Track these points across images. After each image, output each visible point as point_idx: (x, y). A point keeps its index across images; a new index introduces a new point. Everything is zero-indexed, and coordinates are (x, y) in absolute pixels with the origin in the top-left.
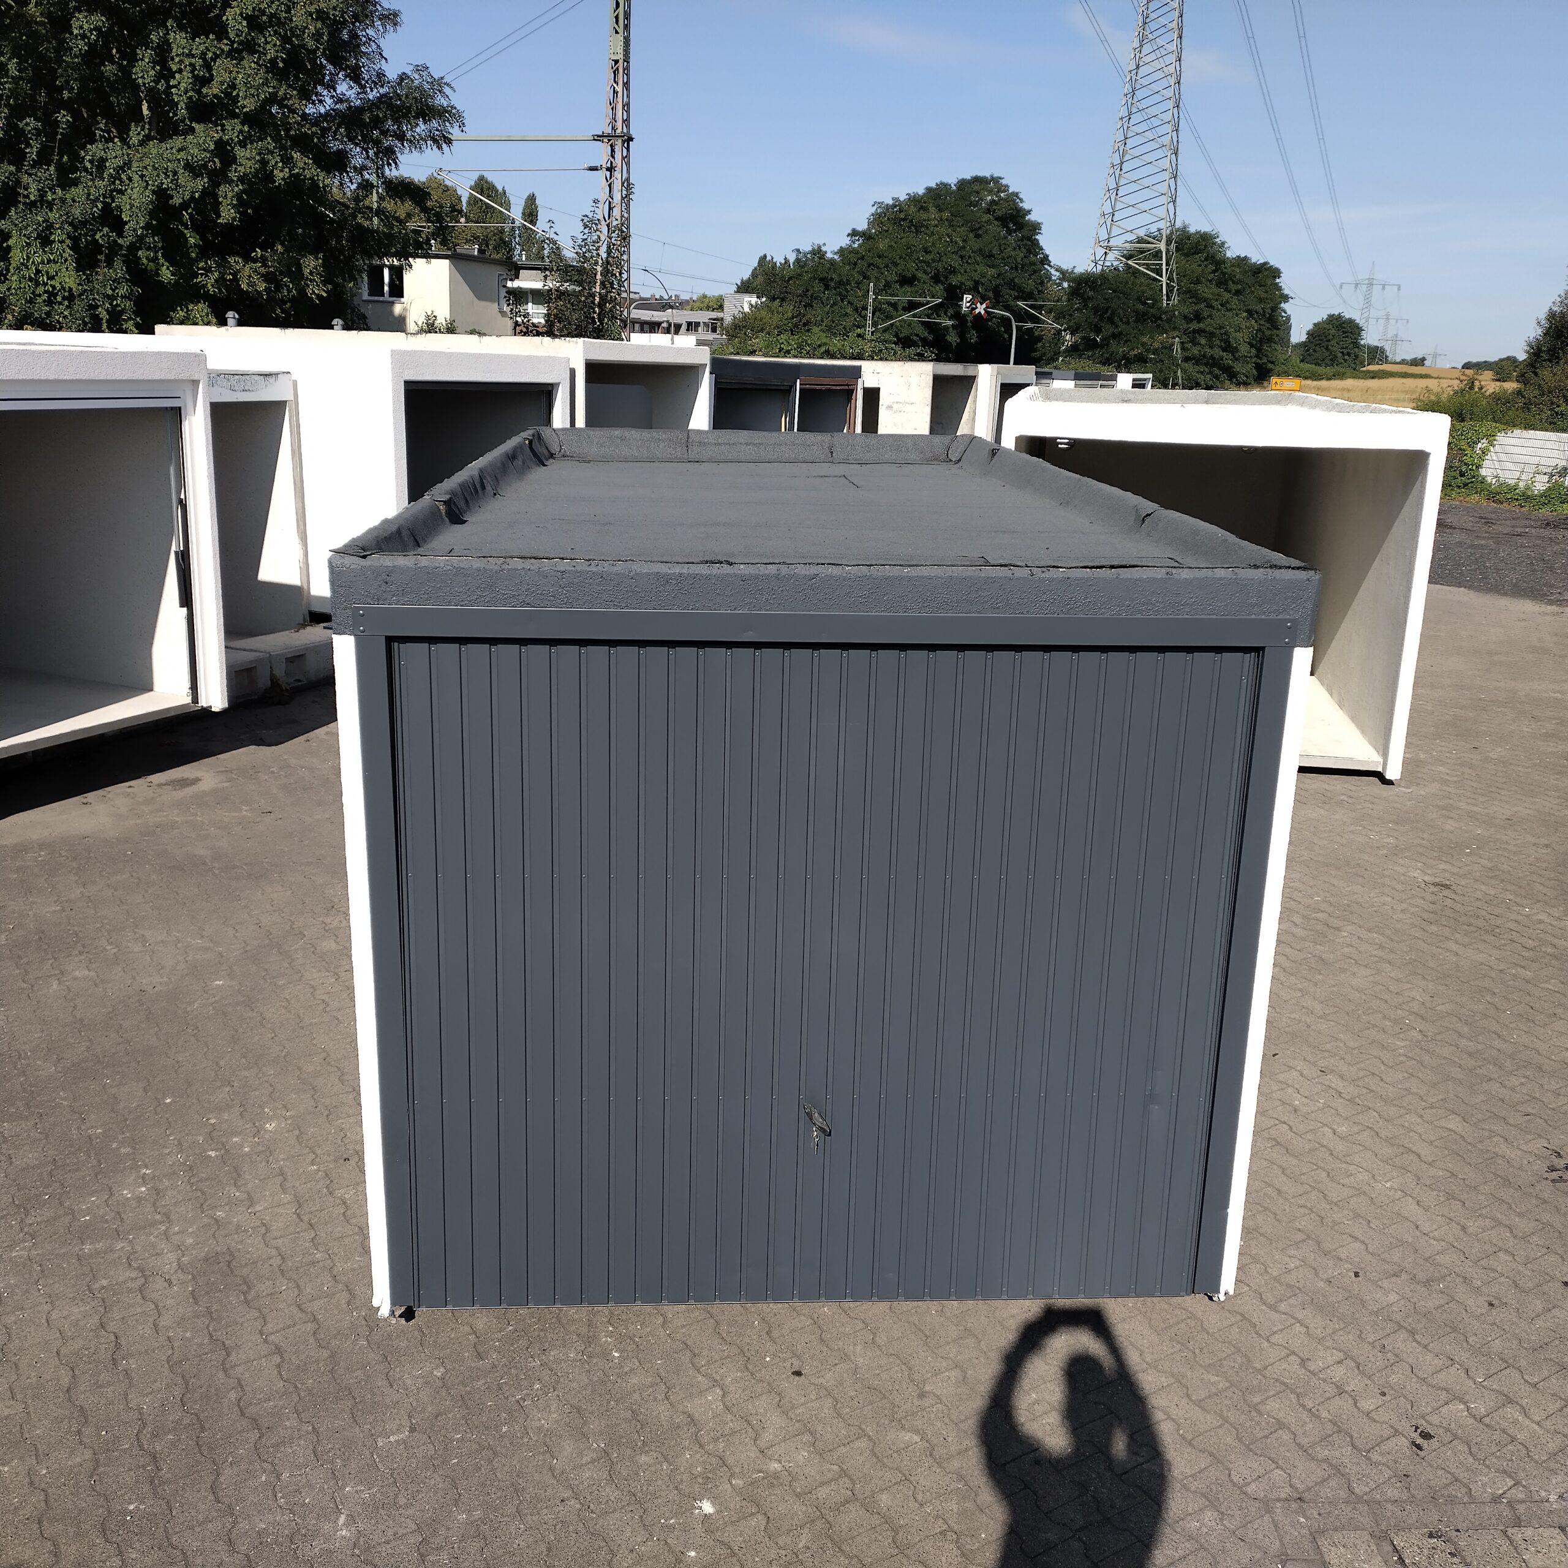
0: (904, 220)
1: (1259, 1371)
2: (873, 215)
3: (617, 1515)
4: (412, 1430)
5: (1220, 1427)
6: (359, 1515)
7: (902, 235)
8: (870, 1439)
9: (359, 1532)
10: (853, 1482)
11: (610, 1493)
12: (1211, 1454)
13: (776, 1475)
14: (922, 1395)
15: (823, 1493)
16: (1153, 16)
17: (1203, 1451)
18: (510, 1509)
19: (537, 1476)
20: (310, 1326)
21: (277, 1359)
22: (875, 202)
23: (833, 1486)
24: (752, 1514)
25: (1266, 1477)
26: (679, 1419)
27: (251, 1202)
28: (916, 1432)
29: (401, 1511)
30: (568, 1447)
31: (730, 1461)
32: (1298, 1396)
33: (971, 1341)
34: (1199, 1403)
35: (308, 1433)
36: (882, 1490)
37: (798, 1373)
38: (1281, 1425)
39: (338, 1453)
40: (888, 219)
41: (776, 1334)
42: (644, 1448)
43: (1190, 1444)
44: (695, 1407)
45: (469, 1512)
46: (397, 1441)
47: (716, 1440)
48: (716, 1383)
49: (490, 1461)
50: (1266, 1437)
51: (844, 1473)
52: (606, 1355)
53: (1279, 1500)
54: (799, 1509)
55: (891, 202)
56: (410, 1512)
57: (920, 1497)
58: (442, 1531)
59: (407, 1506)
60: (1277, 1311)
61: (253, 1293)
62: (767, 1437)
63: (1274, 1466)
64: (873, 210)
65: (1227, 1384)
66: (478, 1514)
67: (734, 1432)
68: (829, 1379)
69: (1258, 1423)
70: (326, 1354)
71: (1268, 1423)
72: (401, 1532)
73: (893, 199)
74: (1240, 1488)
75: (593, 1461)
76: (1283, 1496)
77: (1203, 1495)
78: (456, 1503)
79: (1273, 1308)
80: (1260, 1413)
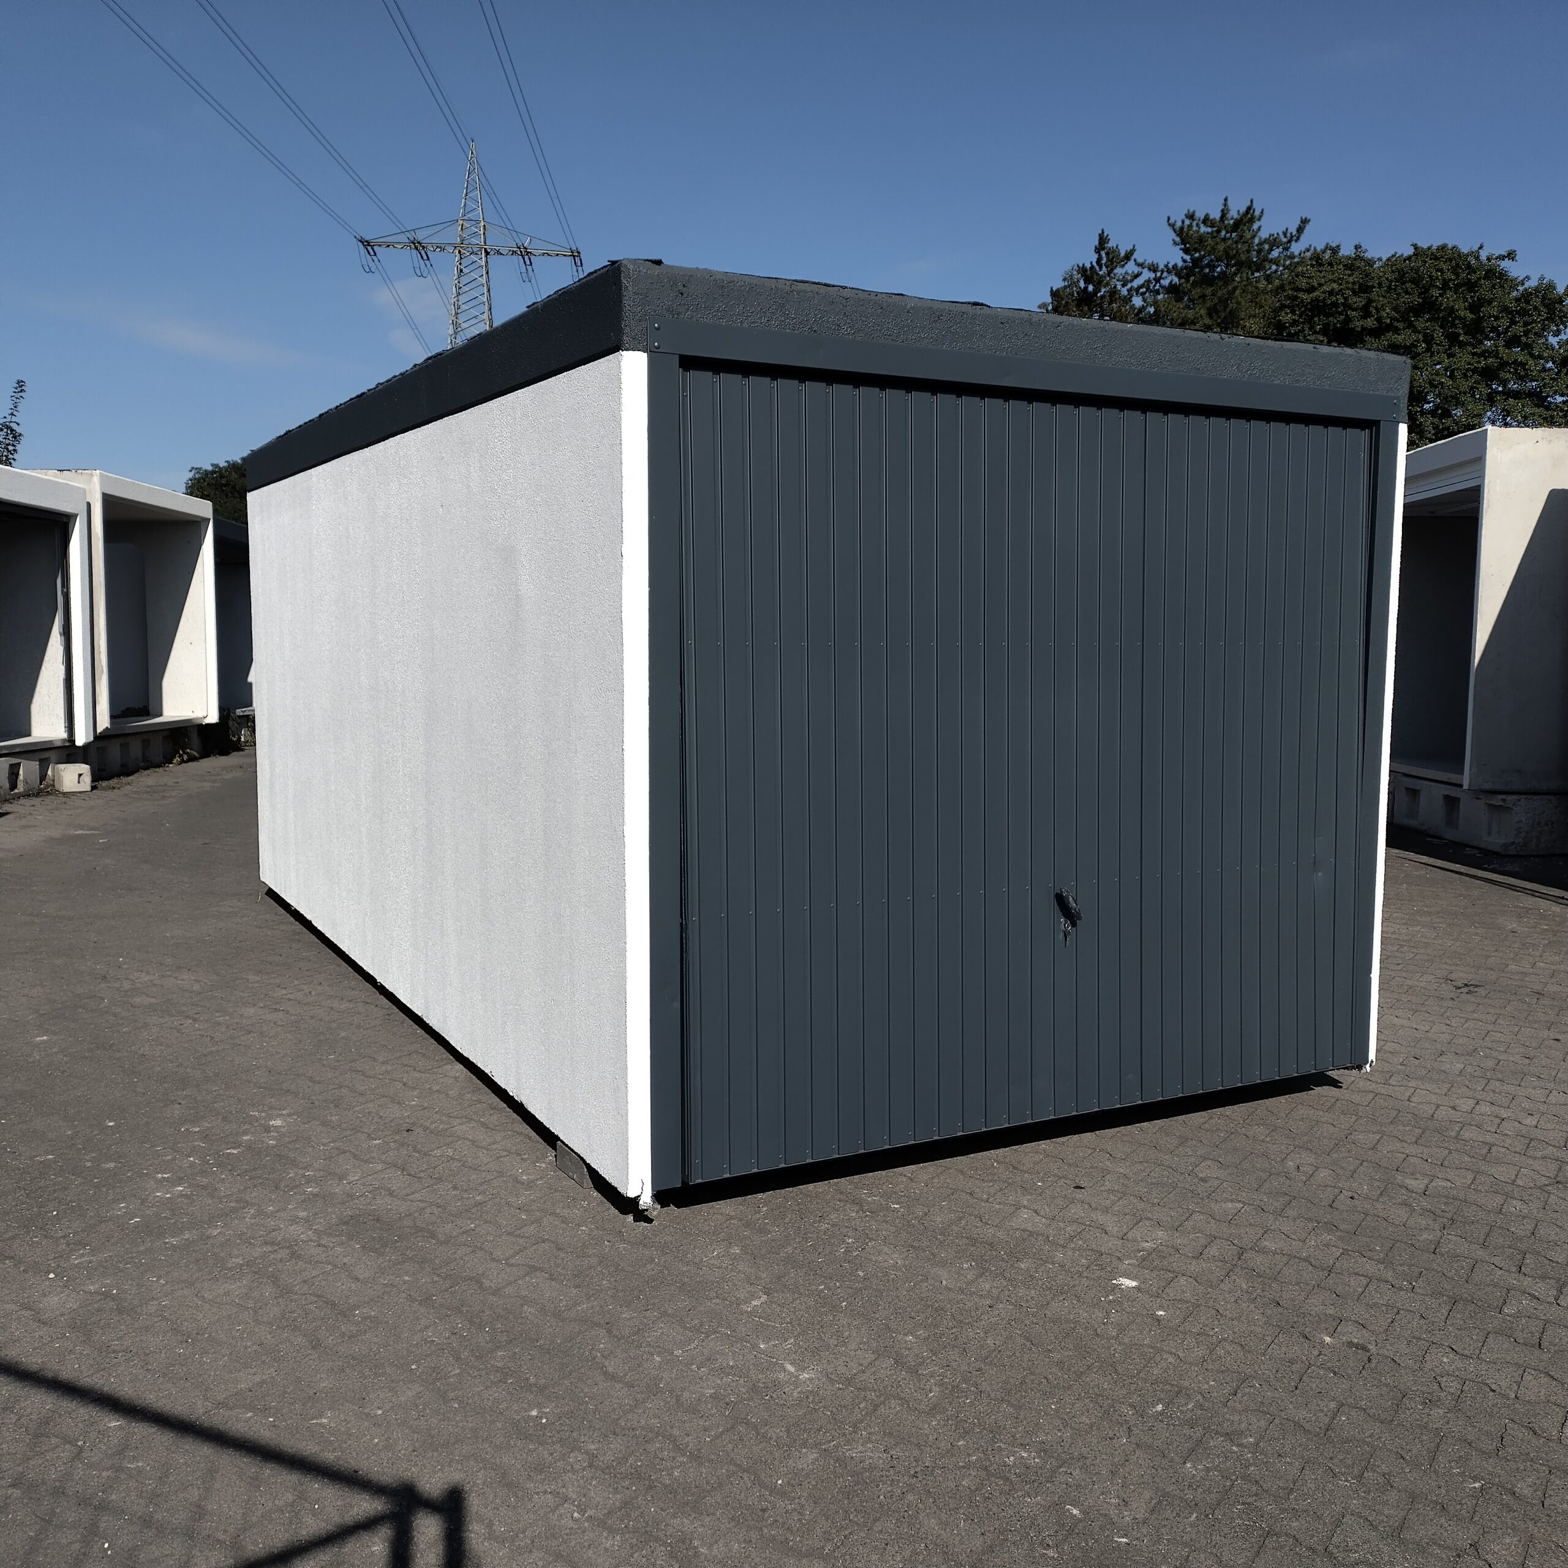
0: (225, 485)
2: (191, 480)
4: (767, 1293)
7: (225, 500)
8: (1201, 1213)
13: (1157, 1250)
14: (1203, 1180)
16: (464, 307)
22: (193, 468)
23: (1214, 1246)
26: (1018, 1234)
31: (1103, 1250)
37: (1079, 1187)
40: (208, 484)
41: (1023, 1168)
44: (1020, 1224)
47: (1070, 1240)
48: (1017, 1206)
52: (886, 1208)
55: (210, 468)
62: (1113, 1229)
64: (191, 475)
66: (922, 1333)
67: (1079, 1233)
68: (1111, 1185)
73: (212, 465)
75: (979, 1276)
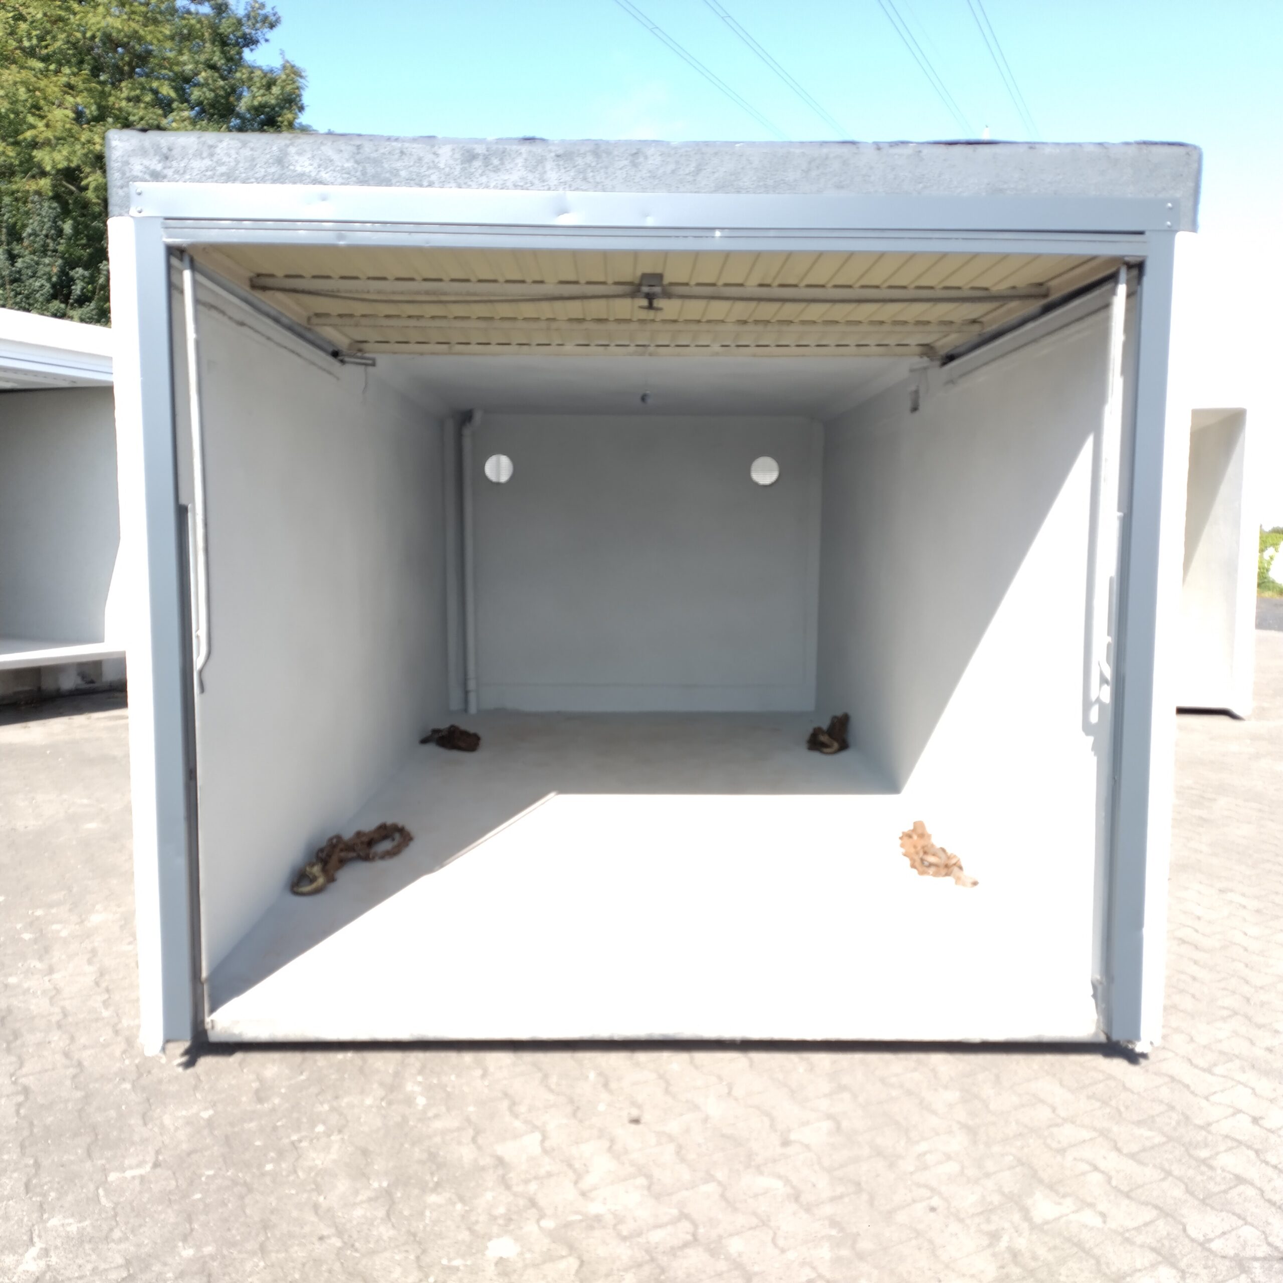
1: (1201, 1128)
3: (387, 1254)
4: (156, 1165)
5: (1163, 1179)
6: (56, 1247)
8: (720, 1183)
9: (48, 1266)
10: (695, 1225)
11: (385, 1232)
12: (1156, 1207)
13: (598, 1218)
14: (786, 1143)
15: (656, 1237)
17: (1146, 1204)
18: (251, 1245)
19: (295, 1214)
20: (71, 1071)
21: (21, 1098)
23: (670, 1228)
24: (563, 1257)
25: (1234, 1233)
26: (486, 1161)
27: (51, 971)
28: (780, 1177)
29: (112, 1245)
30: (343, 1185)
31: (542, 1201)
32: (1257, 1152)
33: (846, 1096)
34: (1132, 1156)
35: (26, 1166)
36: (731, 1235)
37: (636, 1121)
38: (1240, 1180)
39: (56, 1186)
41: (613, 1085)
42: (437, 1187)
43: (1128, 1196)
44: (506, 1150)
45: (198, 1248)
46: (134, 1178)
47: (526, 1182)
48: (535, 1128)
49: (242, 1197)
50: (1225, 1192)
51: (684, 1216)
52: (409, 1101)
53: (1256, 1259)
54: (624, 1252)
56: (123, 1246)
57: (781, 1242)
58: (157, 1268)
59: (120, 1241)
60: (1213, 1074)
61: (18, 1042)
62: (588, 1182)
63: (1241, 1222)
65: (1164, 1139)
66: (208, 1250)
67: (549, 1175)
68: (674, 1127)
69: (1211, 1178)
70: (79, 1094)
71: (1224, 1178)
72: (103, 1266)
74: (1201, 1244)
75: (370, 1200)
76: (1260, 1254)
77: (1153, 1249)
78: (185, 1239)
79: (1209, 1070)
80: (1211, 1168)
